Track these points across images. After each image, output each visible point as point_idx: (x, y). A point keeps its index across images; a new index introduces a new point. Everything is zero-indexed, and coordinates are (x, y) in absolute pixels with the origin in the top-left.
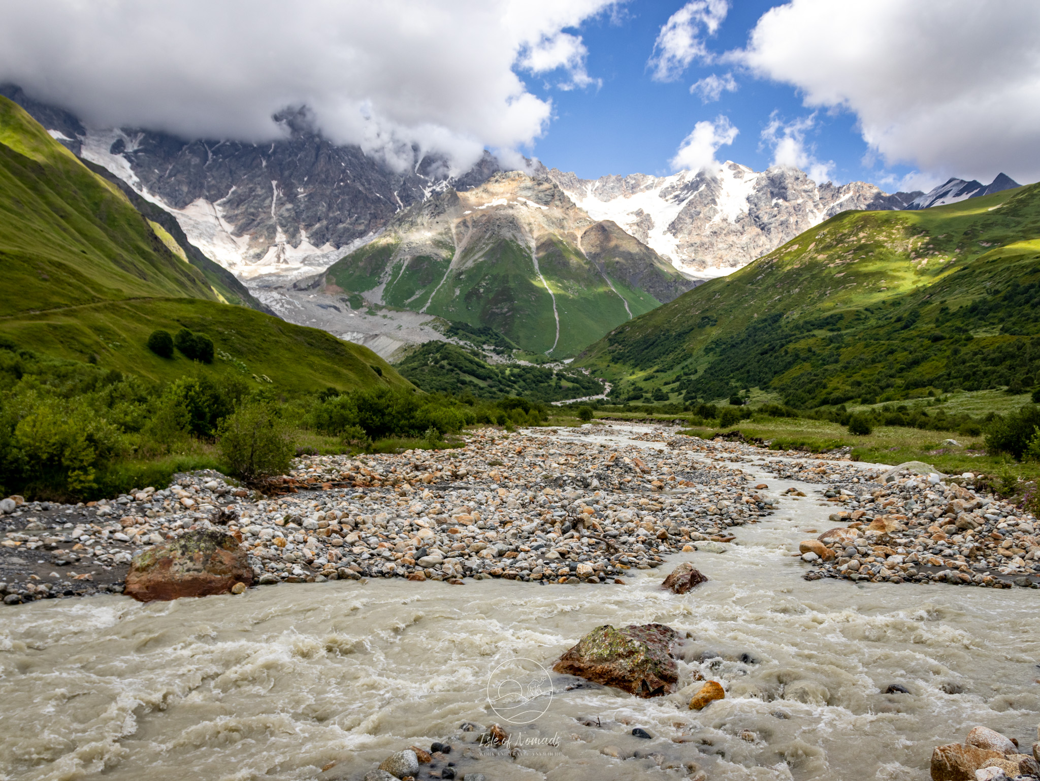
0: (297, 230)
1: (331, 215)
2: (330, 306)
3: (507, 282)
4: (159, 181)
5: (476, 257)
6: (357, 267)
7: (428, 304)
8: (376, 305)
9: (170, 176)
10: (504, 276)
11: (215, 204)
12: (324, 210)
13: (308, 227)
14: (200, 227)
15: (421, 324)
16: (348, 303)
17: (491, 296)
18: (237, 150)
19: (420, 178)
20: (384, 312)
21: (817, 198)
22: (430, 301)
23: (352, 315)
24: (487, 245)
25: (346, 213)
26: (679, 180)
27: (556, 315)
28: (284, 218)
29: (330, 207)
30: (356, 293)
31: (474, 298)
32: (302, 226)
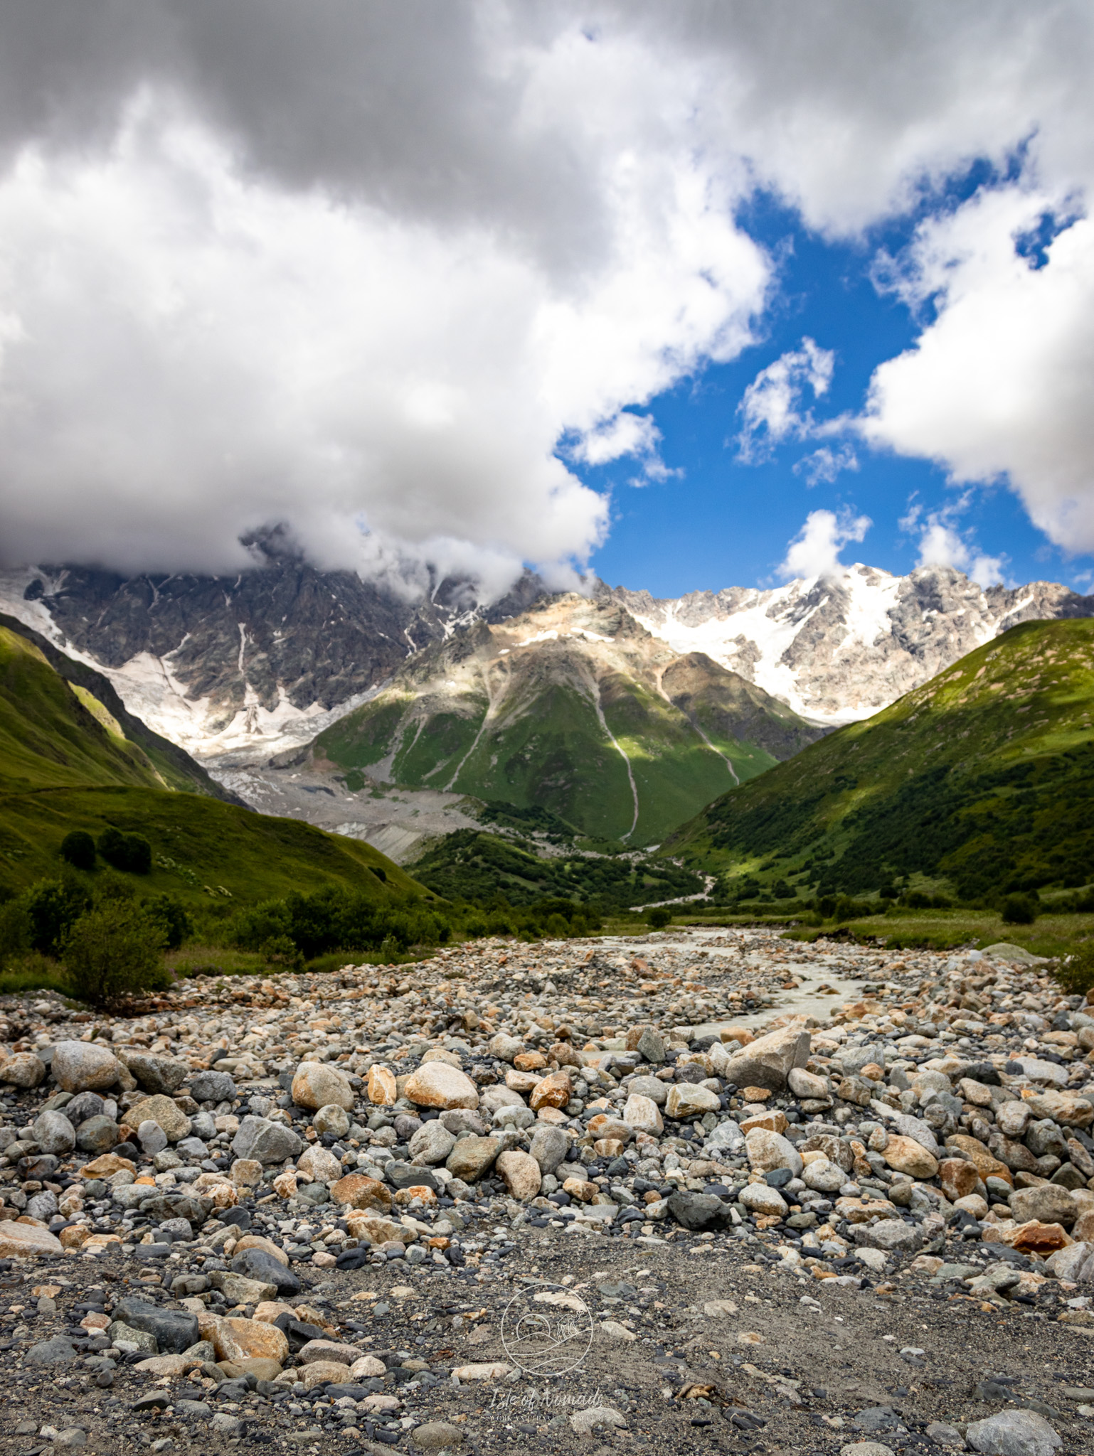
0: (273, 688)
1: (319, 665)
2: (320, 789)
3: (563, 743)
4: (88, 632)
5: (518, 711)
6: (356, 733)
7: (455, 779)
8: (383, 783)
9: (103, 625)
10: (557, 736)
11: (163, 658)
12: (310, 658)
13: (287, 683)
14: (143, 690)
15: (446, 807)
16: (345, 783)
17: (541, 764)
18: (192, 586)
19: (438, 610)
20: (394, 793)
21: (985, 607)
22: (457, 774)
23: (350, 799)
24: (533, 694)
25: (340, 661)
26: (792, 593)
27: (633, 785)
28: (255, 672)
29: (317, 655)
30: (355, 769)
31: (518, 768)
32: (279, 682)
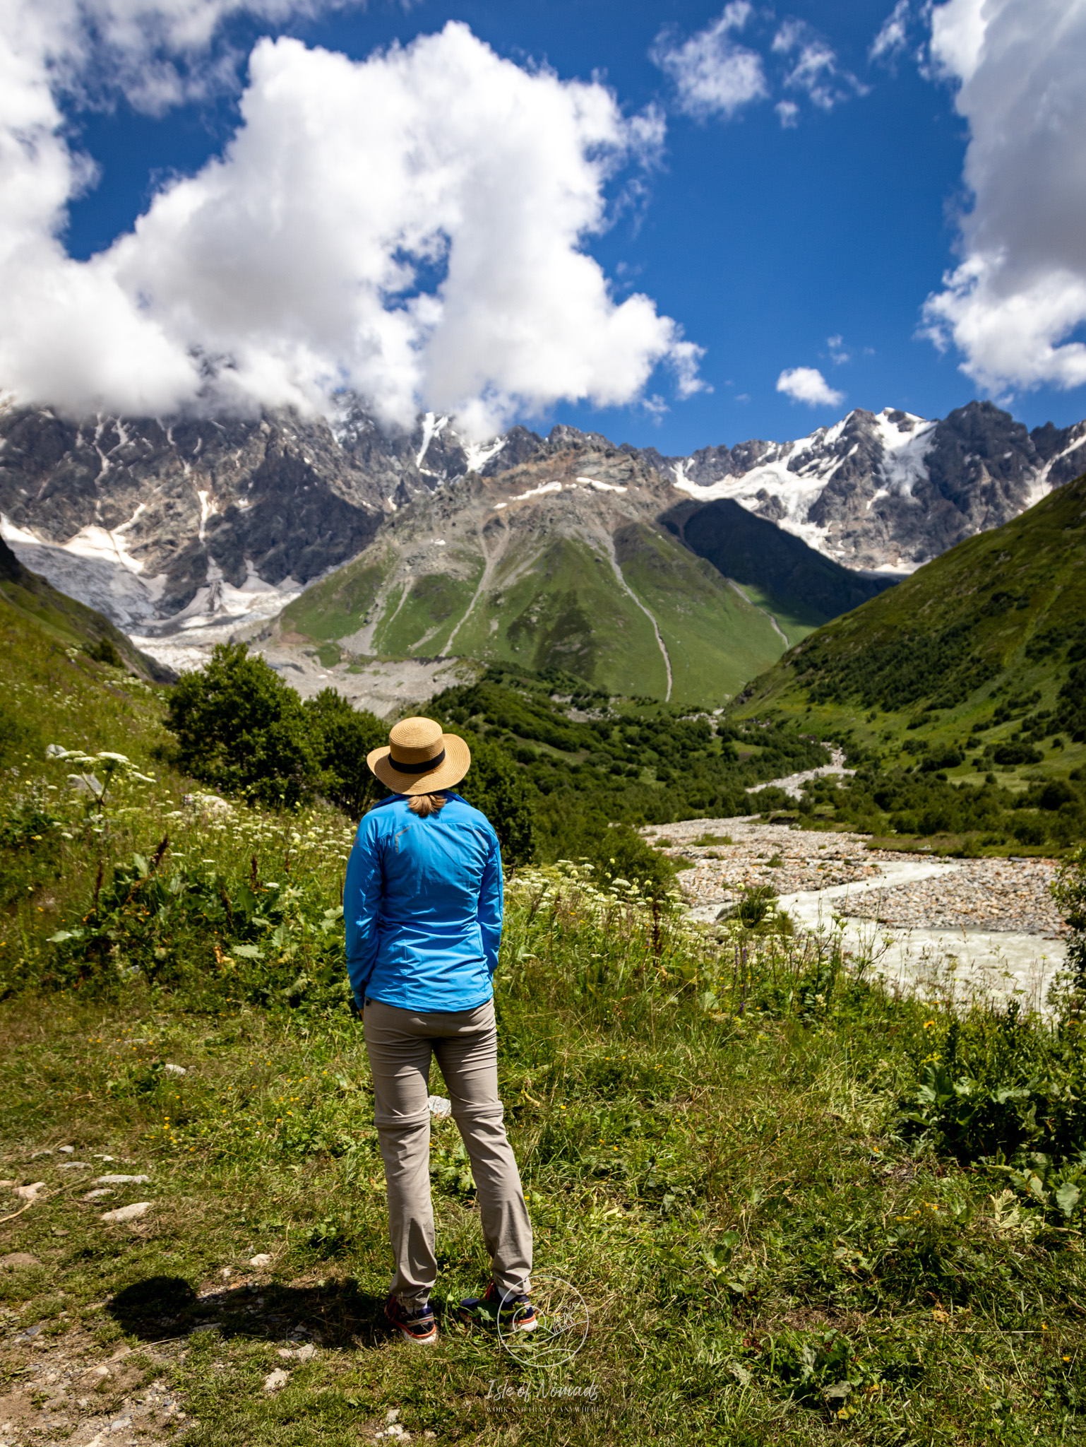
0: (239, 562)
1: (292, 535)
2: (287, 665)
3: (575, 601)
4: (27, 506)
5: (520, 570)
6: (330, 602)
7: (448, 648)
8: (362, 656)
9: (44, 497)
10: (569, 594)
11: (113, 532)
12: (281, 527)
13: (256, 556)
14: (88, 567)
15: (436, 674)
16: (317, 658)
17: (550, 626)
18: (145, 452)
20: (375, 666)
21: (1033, 449)
22: (450, 642)
23: (323, 676)
24: (536, 550)
25: (315, 530)
26: (816, 443)
27: (662, 647)
28: (219, 544)
29: (289, 524)
30: (329, 641)
31: (524, 632)
32: (247, 555)
